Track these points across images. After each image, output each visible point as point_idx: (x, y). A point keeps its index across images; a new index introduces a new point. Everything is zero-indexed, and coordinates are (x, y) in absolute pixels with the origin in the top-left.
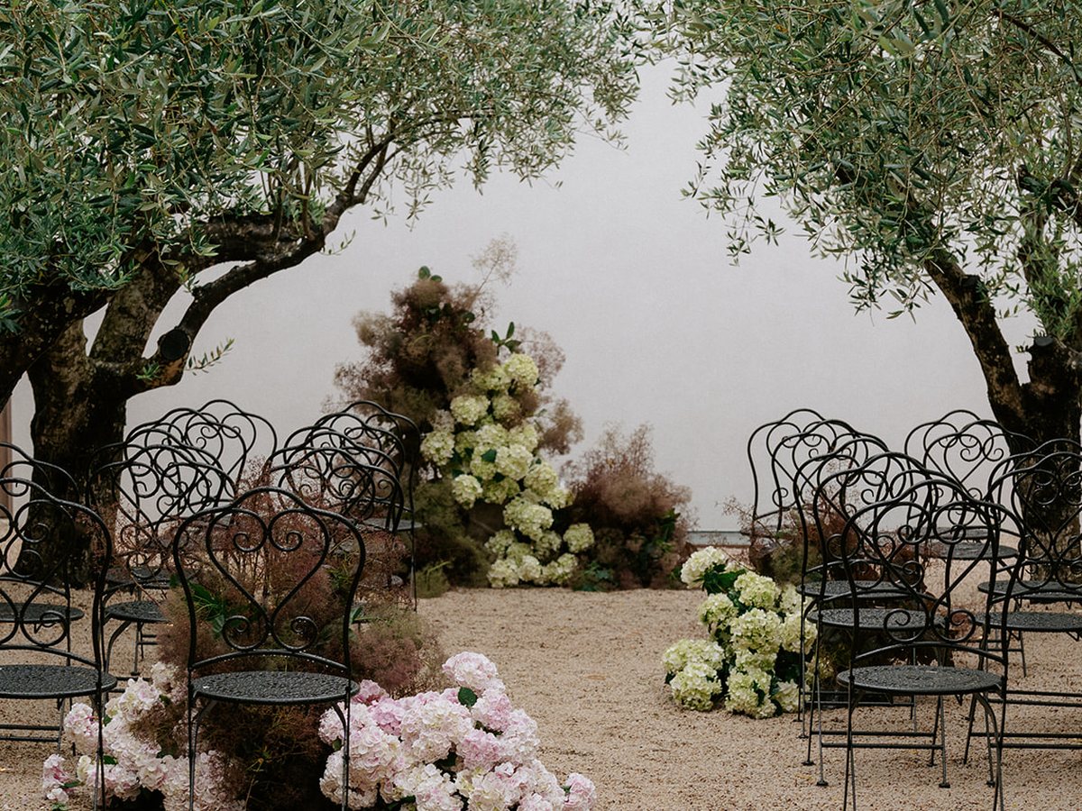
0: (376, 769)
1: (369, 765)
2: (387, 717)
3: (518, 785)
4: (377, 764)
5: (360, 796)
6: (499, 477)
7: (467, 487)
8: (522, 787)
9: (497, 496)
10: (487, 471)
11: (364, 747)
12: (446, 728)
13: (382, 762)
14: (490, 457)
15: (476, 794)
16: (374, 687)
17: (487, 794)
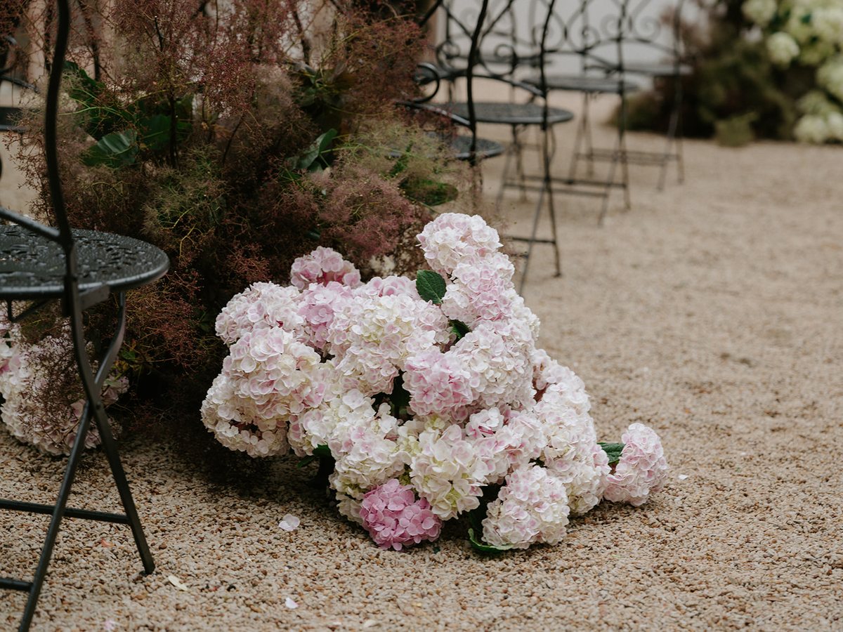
0: (271, 401)
1: (259, 391)
2: (322, 312)
3: (501, 448)
4: (269, 390)
5: (255, 439)
6: (814, 40)
7: (783, 47)
8: (513, 452)
9: (811, 57)
10: (803, 33)
11: (251, 360)
12: (389, 344)
13: (280, 388)
14: (807, 20)
15: (423, 461)
16: (333, 259)
17: (440, 464)
